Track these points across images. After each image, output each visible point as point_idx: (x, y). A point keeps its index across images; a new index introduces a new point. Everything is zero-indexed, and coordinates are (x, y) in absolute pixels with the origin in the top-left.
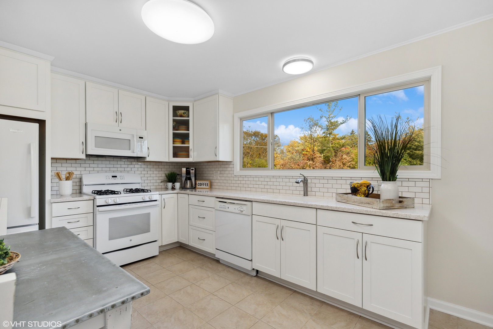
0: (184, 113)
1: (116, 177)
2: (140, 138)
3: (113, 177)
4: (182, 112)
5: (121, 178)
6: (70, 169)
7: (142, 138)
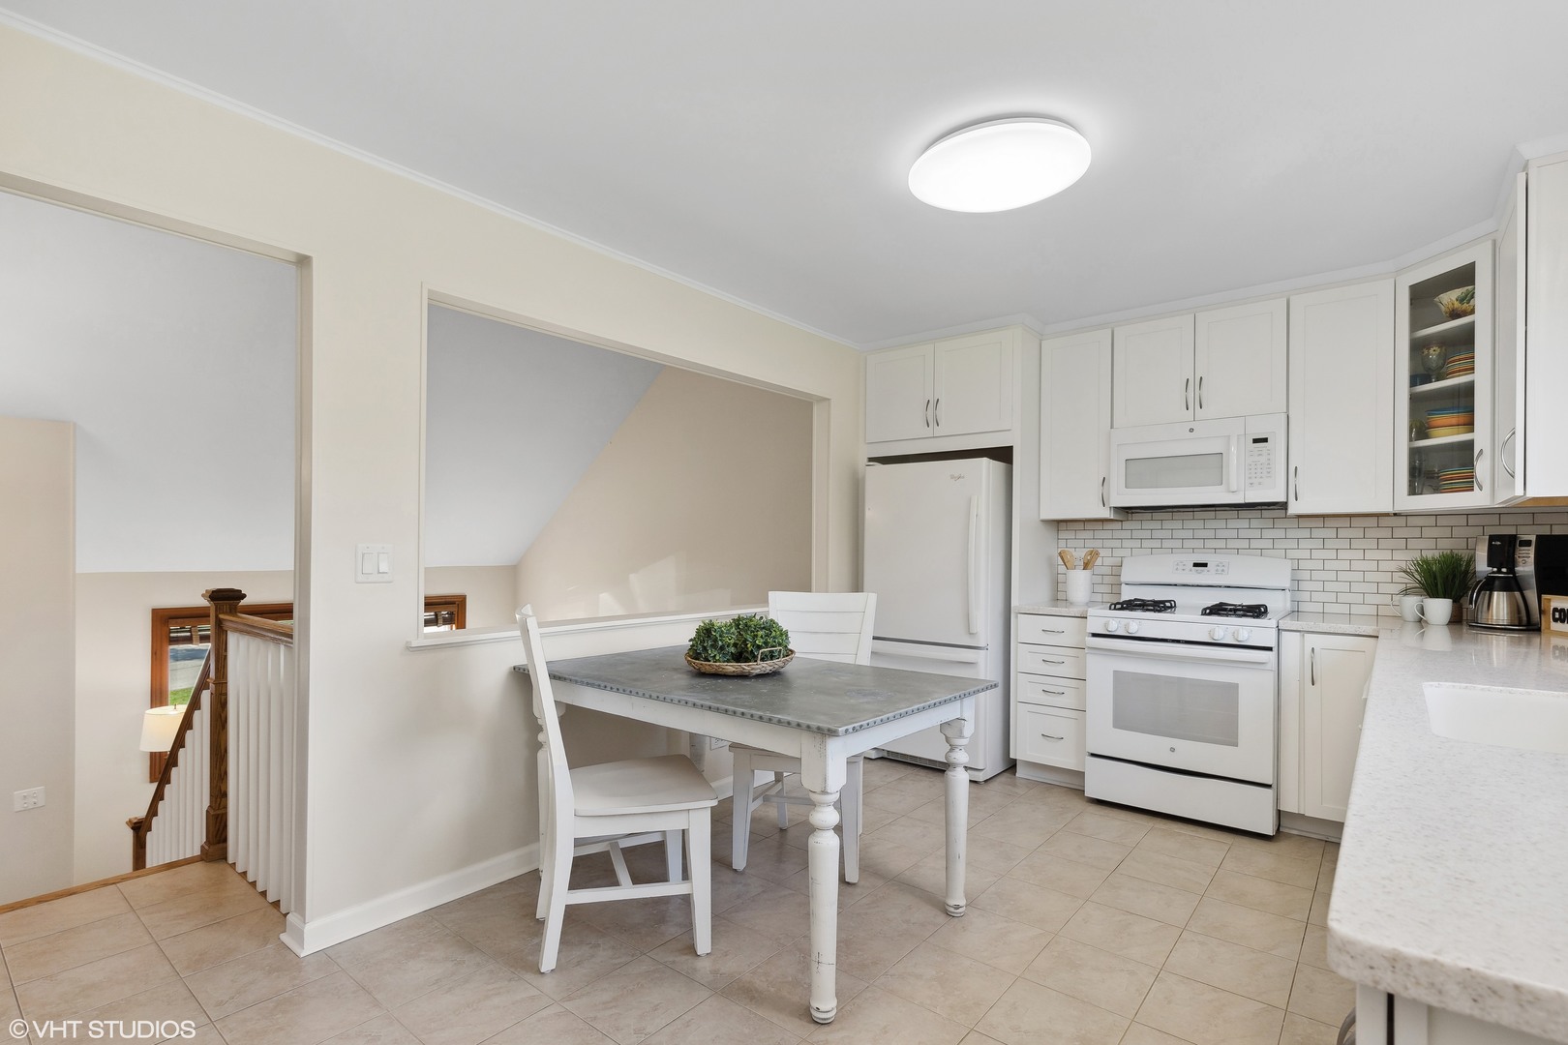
0: (1461, 300)
1: (1205, 565)
2: (1256, 441)
3: (1196, 565)
4: (1454, 299)
5: (1220, 568)
6: (1091, 544)
7: (1265, 440)
